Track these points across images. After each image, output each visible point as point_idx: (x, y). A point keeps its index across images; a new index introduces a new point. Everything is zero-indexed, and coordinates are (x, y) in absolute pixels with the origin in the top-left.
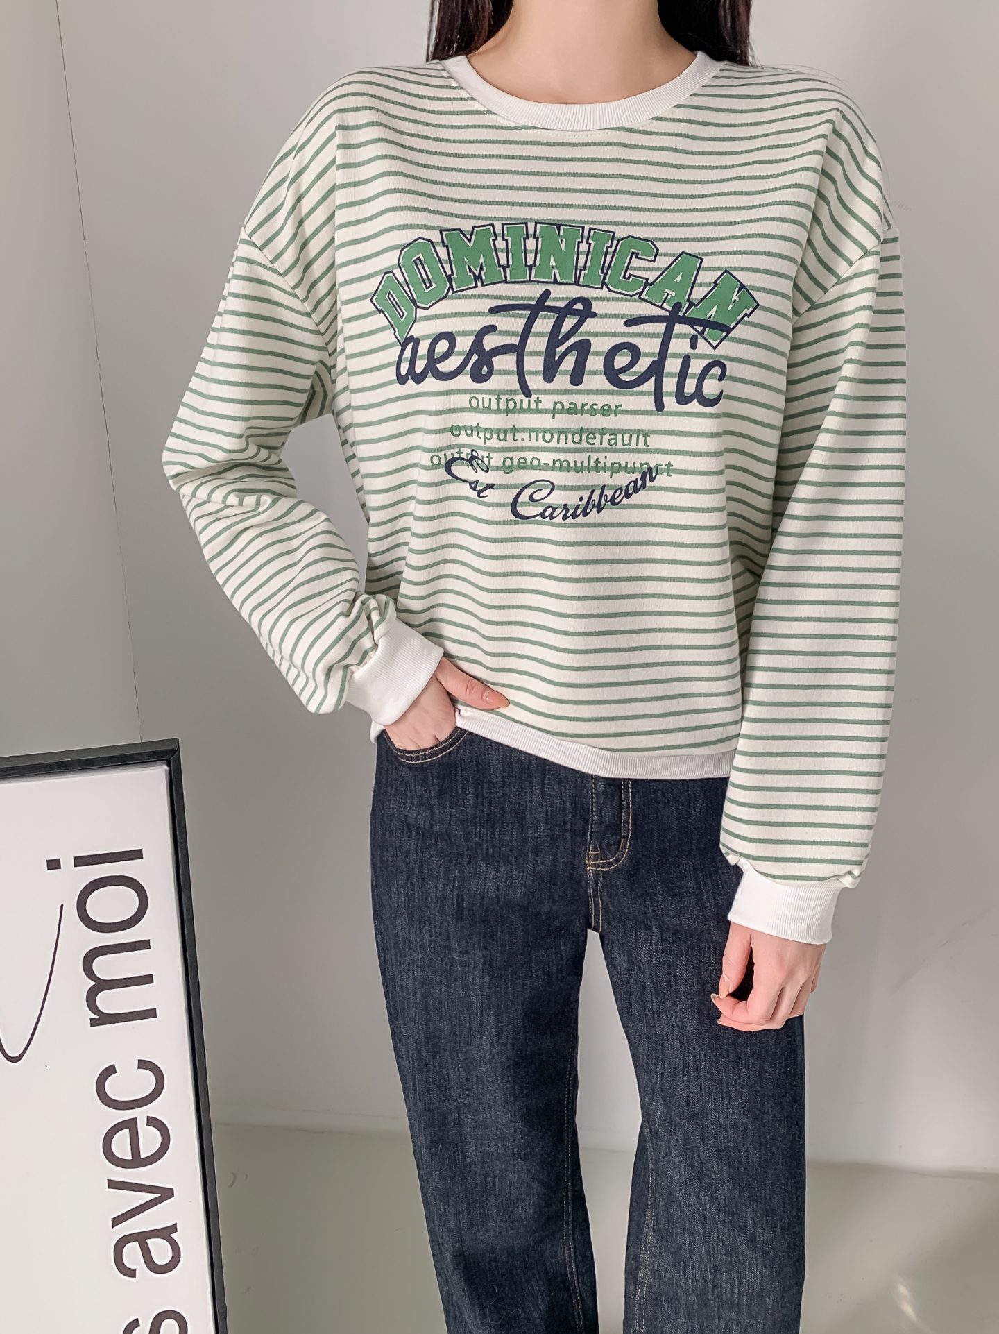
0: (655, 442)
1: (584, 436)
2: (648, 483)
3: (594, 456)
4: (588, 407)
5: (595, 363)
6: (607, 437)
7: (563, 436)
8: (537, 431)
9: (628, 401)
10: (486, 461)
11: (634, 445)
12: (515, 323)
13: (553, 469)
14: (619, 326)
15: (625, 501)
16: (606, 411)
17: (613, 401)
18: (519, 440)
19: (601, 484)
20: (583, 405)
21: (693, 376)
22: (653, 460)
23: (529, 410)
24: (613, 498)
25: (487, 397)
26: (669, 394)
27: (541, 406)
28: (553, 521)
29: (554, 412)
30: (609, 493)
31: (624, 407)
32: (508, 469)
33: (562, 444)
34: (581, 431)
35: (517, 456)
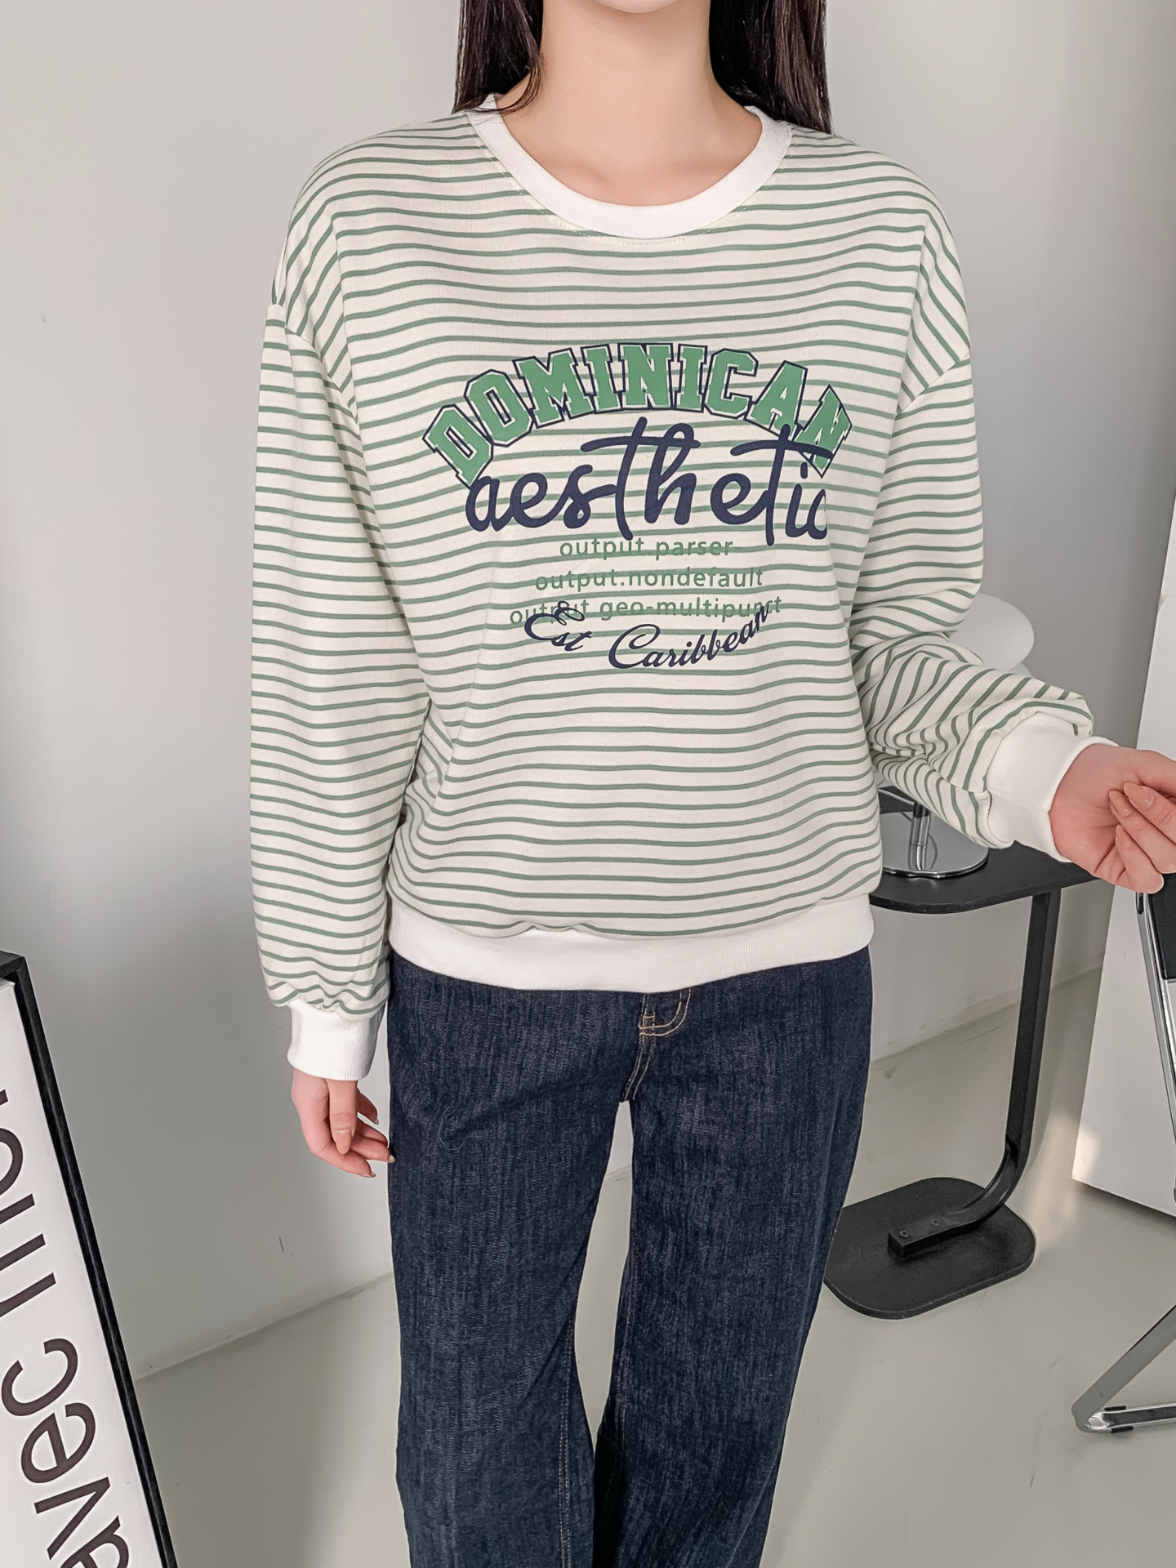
0: (767, 579)
1: (692, 576)
2: (761, 624)
3: (704, 598)
4: (696, 546)
5: (701, 498)
6: (717, 577)
7: (668, 578)
8: (639, 574)
9: (739, 537)
10: (580, 609)
11: (747, 586)
12: (612, 460)
13: (658, 612)
14: (725, 455)
15: (741, 647)
16: (715, 549)
17: (723, 538)
18: (619, 584)
19: (713, 628)
20: (690, 544)
21: (804, 507)
23: (630, 553)
24: (726, 646)
25: (582, 543)
26: (780, 528)
27: (643, 547)
28: (658, 668)
29: (658, 553)
30: (722, 639)
31: (735, 545)
32: (607, 615)
33: (667, 586)
34: (688, 572)
35: (616, 601)
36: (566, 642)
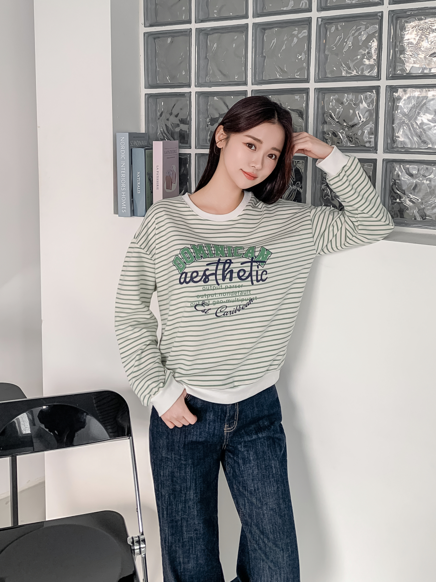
0: (252, 292)
1: (234, 293)
2: (251, 302)
3: (237, 298)
4: (235, 286)
5: (235, 275)
6: (240, 293)
7: (228, 294)
8: (221, 293)
9: (244, 283)
10: (208, 303)
11: (247, 294)
12: (213, 267)
13: (226, 302)
14: (239, 265)
15: (246, 308)
16: (239, 287)
17: (241, 284)
18: (217, 296)
19: (239, 304)
20: (233, 286)
21: (259, 275)
22: (252, 297)
23: (219, 289)
24: (243, 308)
25: (208, 287)
26: (255, 280)
27: (222, 287)
28: (227, 315)
29: (226, 288)
30: (241, 306)
31: (244, 285)
32: (214, 304)
33: (228, 296)
34: (233, 292)
35: (216, 300)
36: (205, 311)
